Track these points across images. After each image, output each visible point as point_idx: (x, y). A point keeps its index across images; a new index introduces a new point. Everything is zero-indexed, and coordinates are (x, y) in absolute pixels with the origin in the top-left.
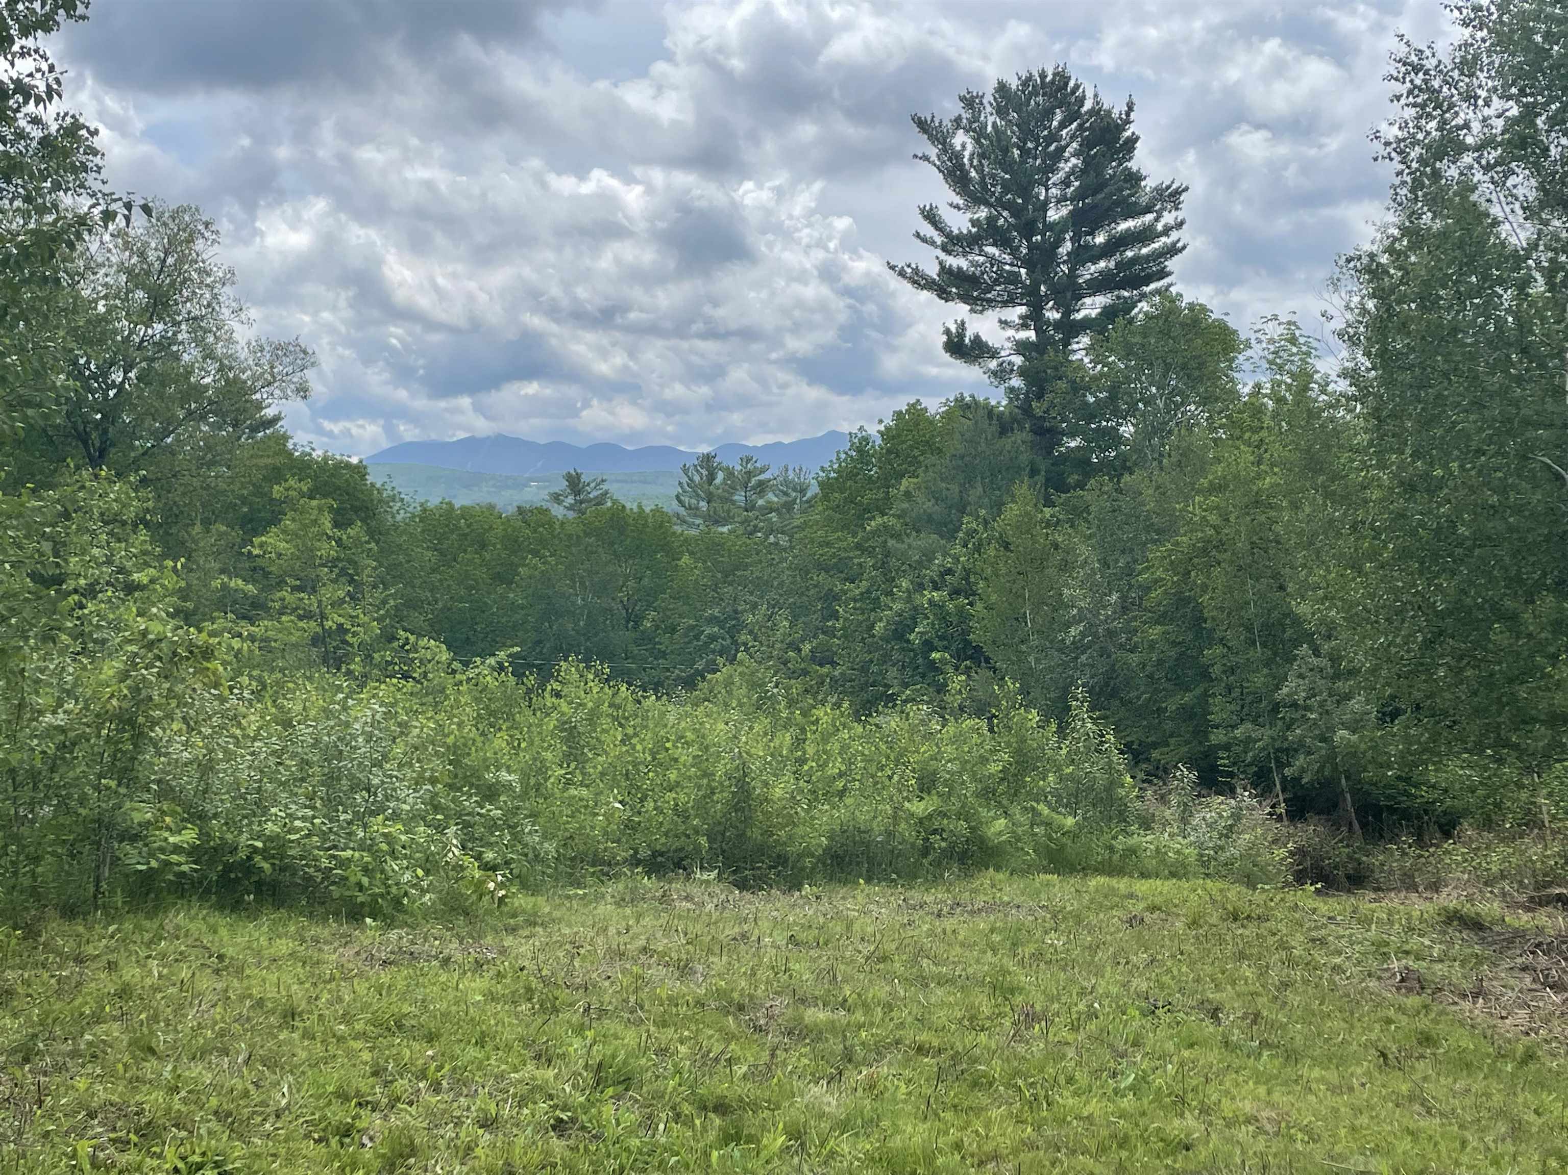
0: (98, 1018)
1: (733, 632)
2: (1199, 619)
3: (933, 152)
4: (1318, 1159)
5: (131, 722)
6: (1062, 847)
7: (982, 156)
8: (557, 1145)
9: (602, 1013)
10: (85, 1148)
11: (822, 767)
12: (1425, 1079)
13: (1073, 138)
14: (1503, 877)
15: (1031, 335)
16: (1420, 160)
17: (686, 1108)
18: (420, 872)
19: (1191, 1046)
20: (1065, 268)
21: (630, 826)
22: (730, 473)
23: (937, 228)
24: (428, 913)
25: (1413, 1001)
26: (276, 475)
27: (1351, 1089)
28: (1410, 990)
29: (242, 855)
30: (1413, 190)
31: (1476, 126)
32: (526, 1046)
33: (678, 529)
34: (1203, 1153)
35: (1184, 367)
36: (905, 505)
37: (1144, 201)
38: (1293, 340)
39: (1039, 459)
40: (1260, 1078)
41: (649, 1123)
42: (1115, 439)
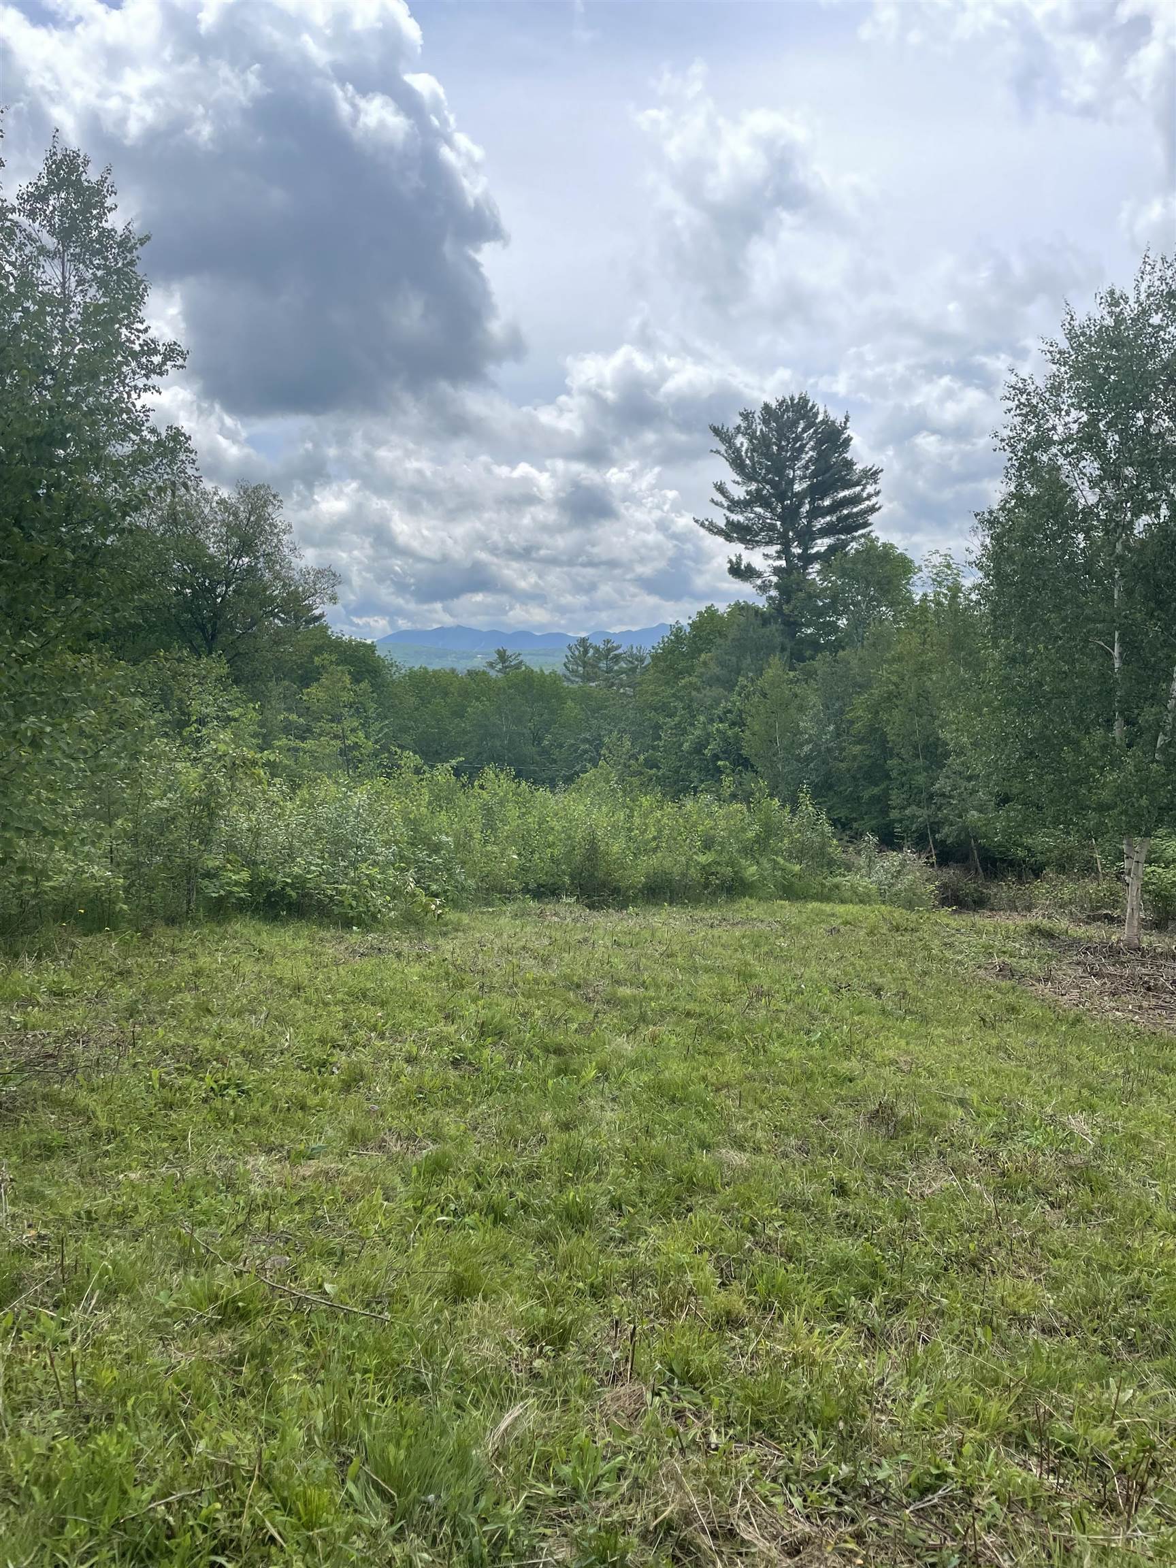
0: (179, 990)
1: (598, 748)
2: (884, 740)
3: (722, 448)
4: (933, 1089)
5: (208, 805)
6: (792, 884)
7: (753, 450)
8: (453, 1074)
9: (492, 988)
10: (155, 1073)
11: (643, 833)
12: (1009, 1035)
13: (810, 439)
14: (1071, 903)
15: (783, 563)
16: (1024, 450)
17: (536, 1051)
18: (388, 898)
19: (860, 1013)
20: (804, 521)
21: (524, 869)
22: (597, 650)
23: (727, 497)
24: (392, 923)
25: (1005, 984)
26: (318, 650)
27: (960, 1042)
28: (1004, 976)
29: (278, 887)
30: (1019, 470)
31: (1060, 429)
32: (440, 1011)
33: (565, 684)
34: (860, 1085)
35: (879, 583)
36: (703, 670)
37: (855, 478)
38: (948, 566)
39: (787, 641)
40: (902, 1034)
41: (511, 1061)
42: (834, 627)
